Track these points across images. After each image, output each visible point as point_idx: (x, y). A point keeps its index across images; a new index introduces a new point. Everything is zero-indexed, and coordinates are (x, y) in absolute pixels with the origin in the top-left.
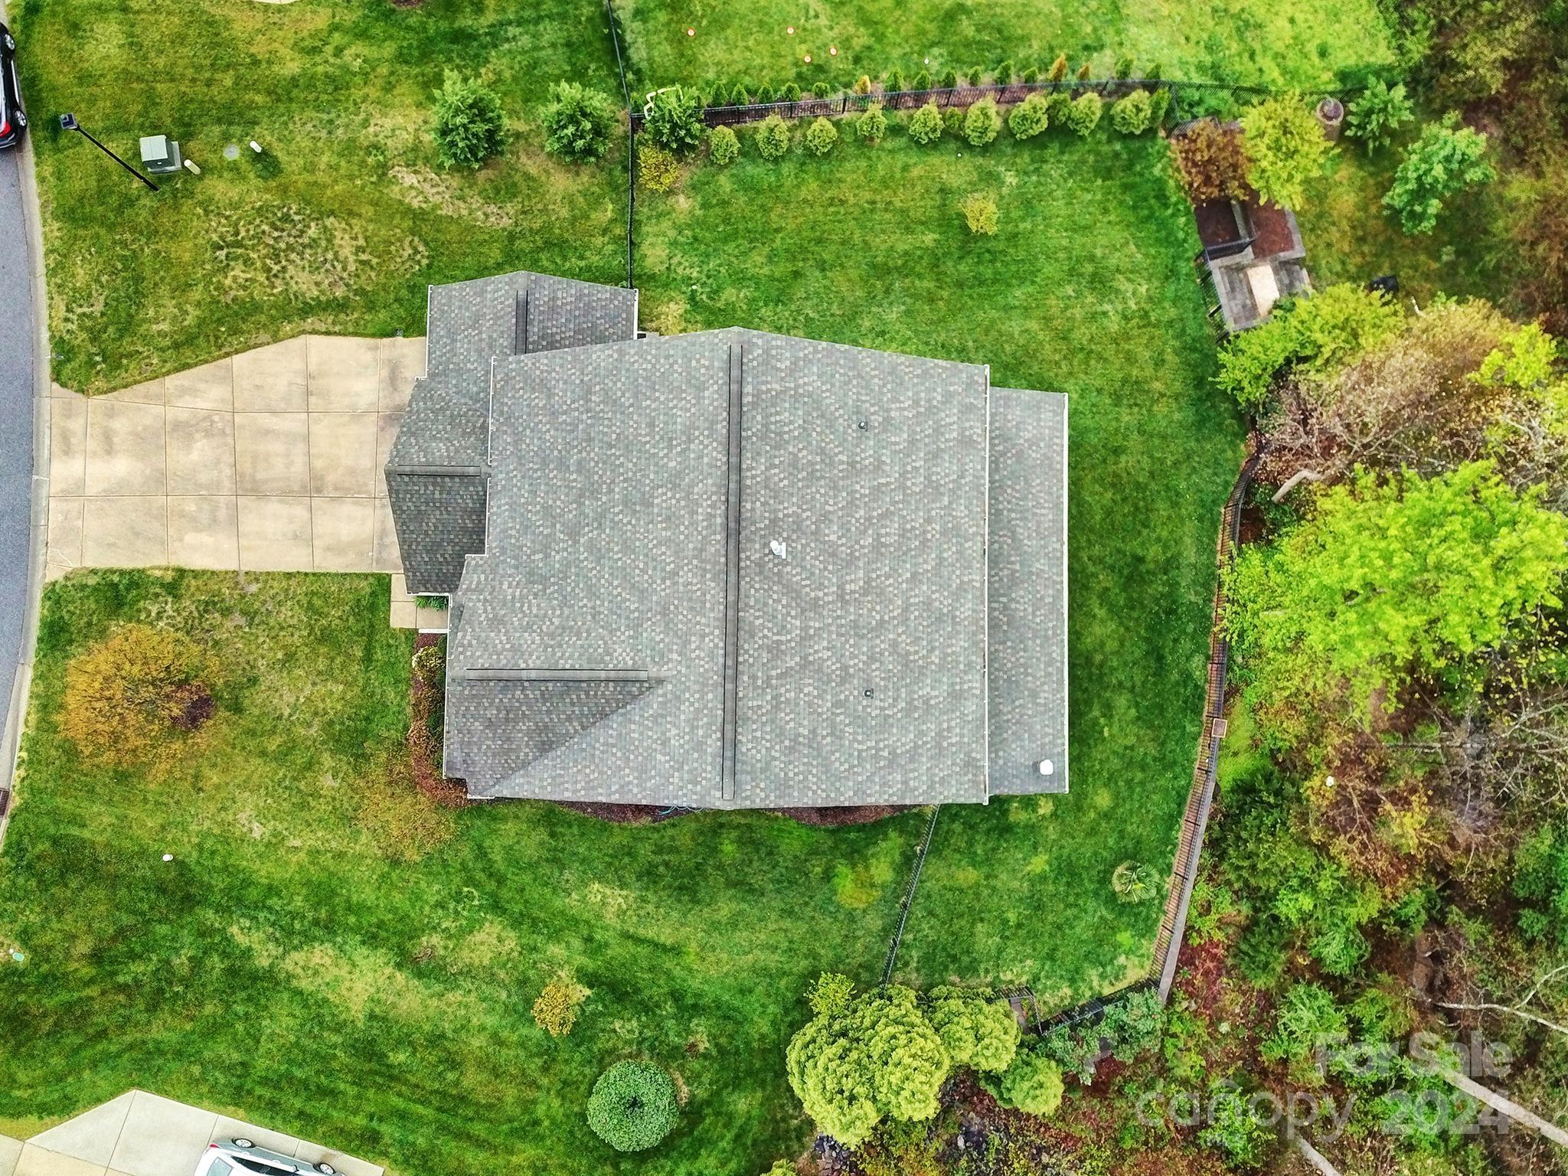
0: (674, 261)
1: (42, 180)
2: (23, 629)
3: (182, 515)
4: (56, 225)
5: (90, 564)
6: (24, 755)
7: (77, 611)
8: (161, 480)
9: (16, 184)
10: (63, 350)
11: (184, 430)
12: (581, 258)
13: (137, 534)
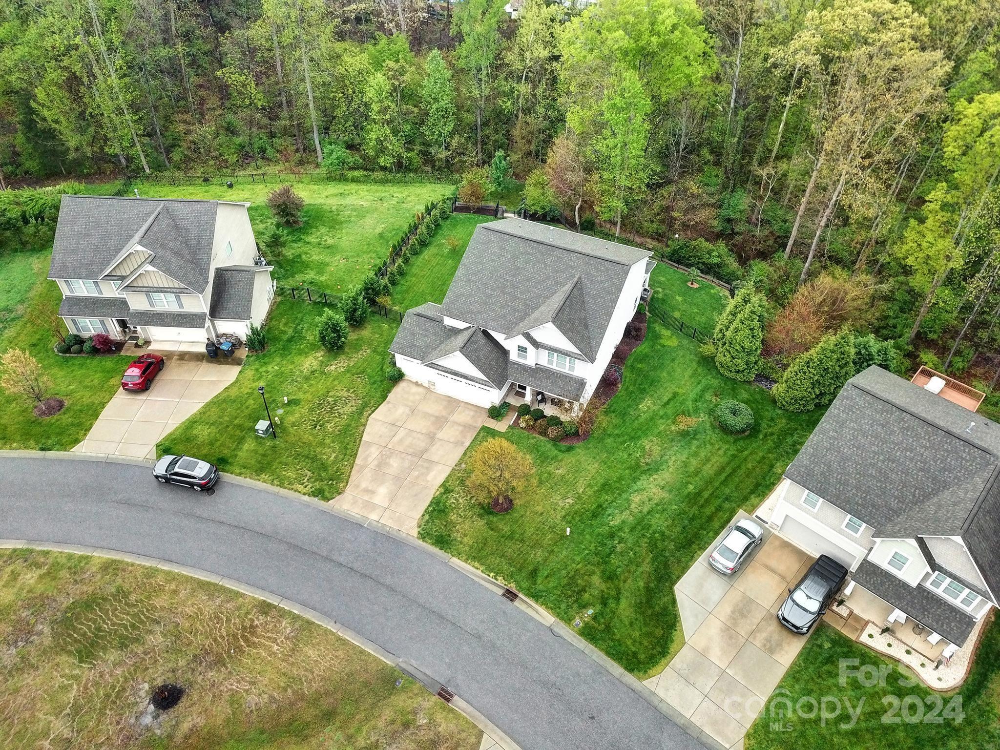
1: (240, 474)
2: (432, 556)
3: (417, 477)
4: (263, 476)
5: (419, 516)
6: (492, 574)
7: (437, 528)
8: (398, 480)
9: (233, 485)
10: (319, 493)
11: (382, 464)
13: (416, 495)
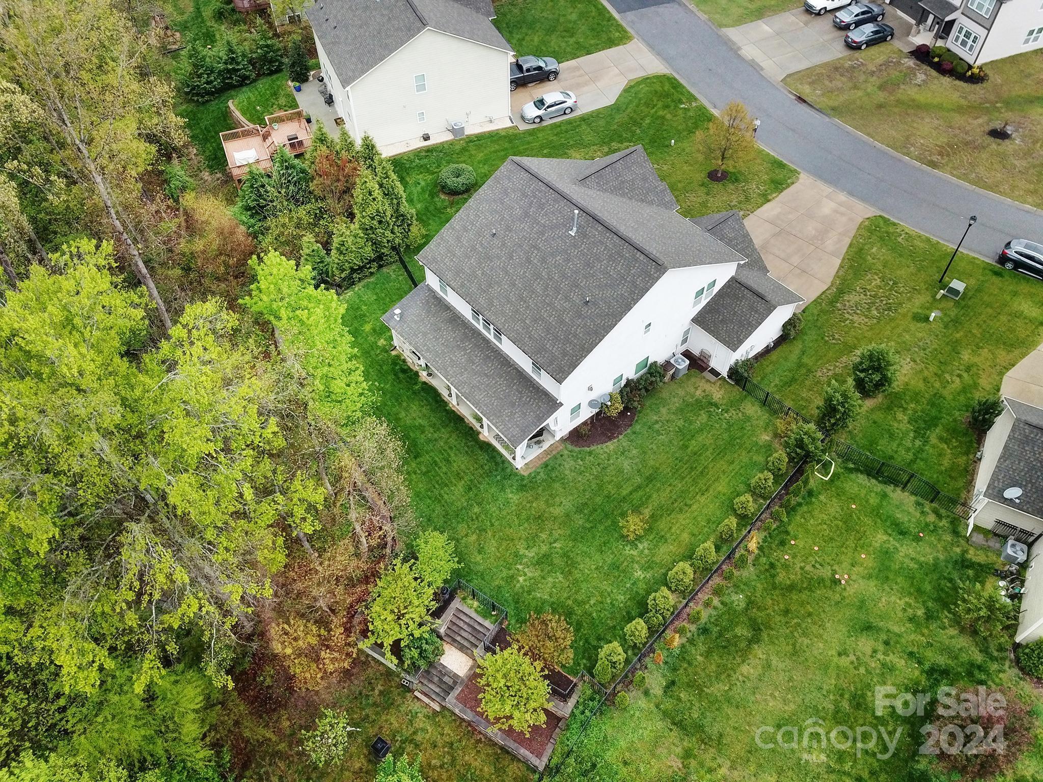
0: (740, 414)
1: (975, 259)
3: (790, 213)
7: (782, 173)
8: (809, 216)
10: (890, 224)
11: (823, 232)
12: (776, 386)
13: (795, 200)
